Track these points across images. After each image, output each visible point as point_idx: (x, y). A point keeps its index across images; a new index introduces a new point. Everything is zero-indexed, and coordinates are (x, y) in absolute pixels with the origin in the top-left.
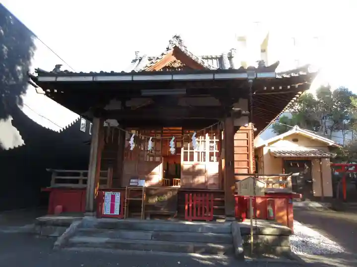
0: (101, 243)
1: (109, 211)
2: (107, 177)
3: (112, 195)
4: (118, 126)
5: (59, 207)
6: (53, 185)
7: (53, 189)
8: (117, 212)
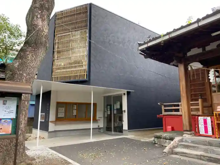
0: (197, 155)
1: (204, 132)
2: (198, 105)
3: (204, 119)
4: (203, 67)
5: (169, 127)
6: (164, 113)
7: (164, 115)
8: (210, 133)
